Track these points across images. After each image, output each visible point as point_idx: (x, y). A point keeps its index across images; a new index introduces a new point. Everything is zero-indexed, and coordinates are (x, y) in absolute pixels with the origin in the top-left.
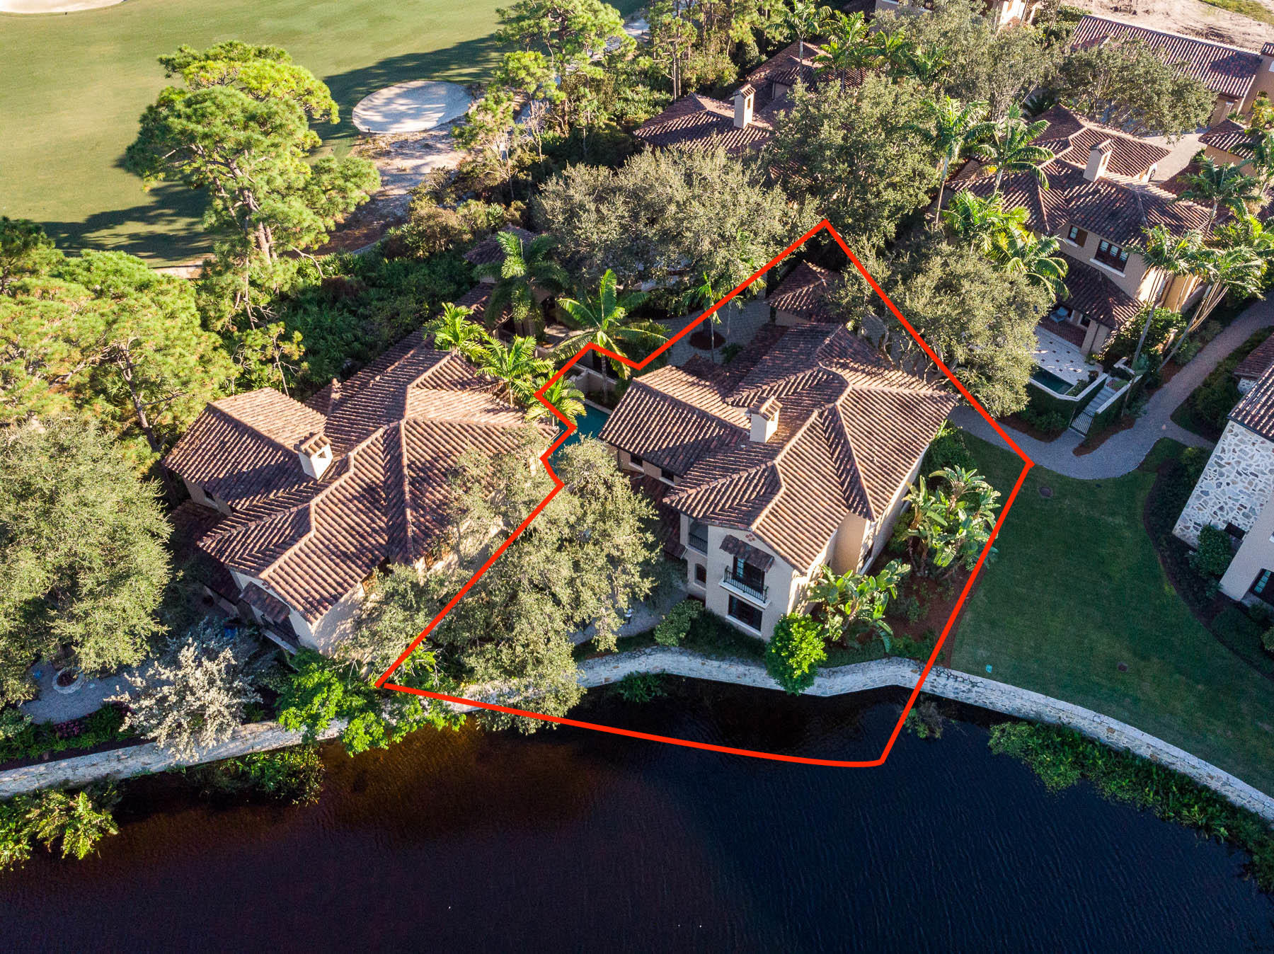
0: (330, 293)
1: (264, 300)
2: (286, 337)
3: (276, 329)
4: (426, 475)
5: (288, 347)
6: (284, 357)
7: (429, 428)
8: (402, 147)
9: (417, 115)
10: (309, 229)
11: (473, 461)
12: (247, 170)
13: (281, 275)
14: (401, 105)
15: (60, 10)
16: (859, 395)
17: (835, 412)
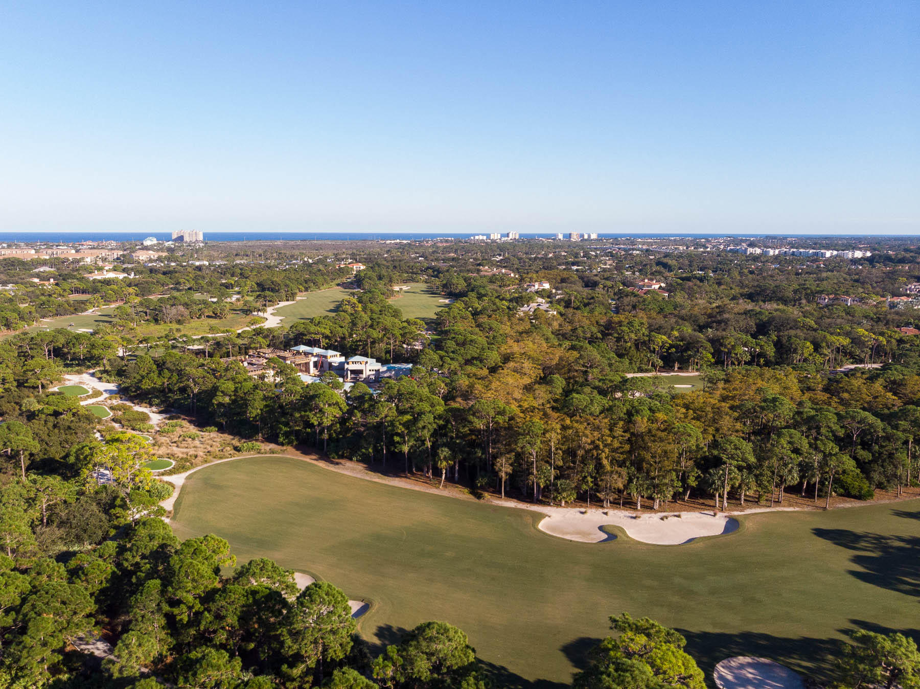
14: (750, 673)
15: (568, 537)
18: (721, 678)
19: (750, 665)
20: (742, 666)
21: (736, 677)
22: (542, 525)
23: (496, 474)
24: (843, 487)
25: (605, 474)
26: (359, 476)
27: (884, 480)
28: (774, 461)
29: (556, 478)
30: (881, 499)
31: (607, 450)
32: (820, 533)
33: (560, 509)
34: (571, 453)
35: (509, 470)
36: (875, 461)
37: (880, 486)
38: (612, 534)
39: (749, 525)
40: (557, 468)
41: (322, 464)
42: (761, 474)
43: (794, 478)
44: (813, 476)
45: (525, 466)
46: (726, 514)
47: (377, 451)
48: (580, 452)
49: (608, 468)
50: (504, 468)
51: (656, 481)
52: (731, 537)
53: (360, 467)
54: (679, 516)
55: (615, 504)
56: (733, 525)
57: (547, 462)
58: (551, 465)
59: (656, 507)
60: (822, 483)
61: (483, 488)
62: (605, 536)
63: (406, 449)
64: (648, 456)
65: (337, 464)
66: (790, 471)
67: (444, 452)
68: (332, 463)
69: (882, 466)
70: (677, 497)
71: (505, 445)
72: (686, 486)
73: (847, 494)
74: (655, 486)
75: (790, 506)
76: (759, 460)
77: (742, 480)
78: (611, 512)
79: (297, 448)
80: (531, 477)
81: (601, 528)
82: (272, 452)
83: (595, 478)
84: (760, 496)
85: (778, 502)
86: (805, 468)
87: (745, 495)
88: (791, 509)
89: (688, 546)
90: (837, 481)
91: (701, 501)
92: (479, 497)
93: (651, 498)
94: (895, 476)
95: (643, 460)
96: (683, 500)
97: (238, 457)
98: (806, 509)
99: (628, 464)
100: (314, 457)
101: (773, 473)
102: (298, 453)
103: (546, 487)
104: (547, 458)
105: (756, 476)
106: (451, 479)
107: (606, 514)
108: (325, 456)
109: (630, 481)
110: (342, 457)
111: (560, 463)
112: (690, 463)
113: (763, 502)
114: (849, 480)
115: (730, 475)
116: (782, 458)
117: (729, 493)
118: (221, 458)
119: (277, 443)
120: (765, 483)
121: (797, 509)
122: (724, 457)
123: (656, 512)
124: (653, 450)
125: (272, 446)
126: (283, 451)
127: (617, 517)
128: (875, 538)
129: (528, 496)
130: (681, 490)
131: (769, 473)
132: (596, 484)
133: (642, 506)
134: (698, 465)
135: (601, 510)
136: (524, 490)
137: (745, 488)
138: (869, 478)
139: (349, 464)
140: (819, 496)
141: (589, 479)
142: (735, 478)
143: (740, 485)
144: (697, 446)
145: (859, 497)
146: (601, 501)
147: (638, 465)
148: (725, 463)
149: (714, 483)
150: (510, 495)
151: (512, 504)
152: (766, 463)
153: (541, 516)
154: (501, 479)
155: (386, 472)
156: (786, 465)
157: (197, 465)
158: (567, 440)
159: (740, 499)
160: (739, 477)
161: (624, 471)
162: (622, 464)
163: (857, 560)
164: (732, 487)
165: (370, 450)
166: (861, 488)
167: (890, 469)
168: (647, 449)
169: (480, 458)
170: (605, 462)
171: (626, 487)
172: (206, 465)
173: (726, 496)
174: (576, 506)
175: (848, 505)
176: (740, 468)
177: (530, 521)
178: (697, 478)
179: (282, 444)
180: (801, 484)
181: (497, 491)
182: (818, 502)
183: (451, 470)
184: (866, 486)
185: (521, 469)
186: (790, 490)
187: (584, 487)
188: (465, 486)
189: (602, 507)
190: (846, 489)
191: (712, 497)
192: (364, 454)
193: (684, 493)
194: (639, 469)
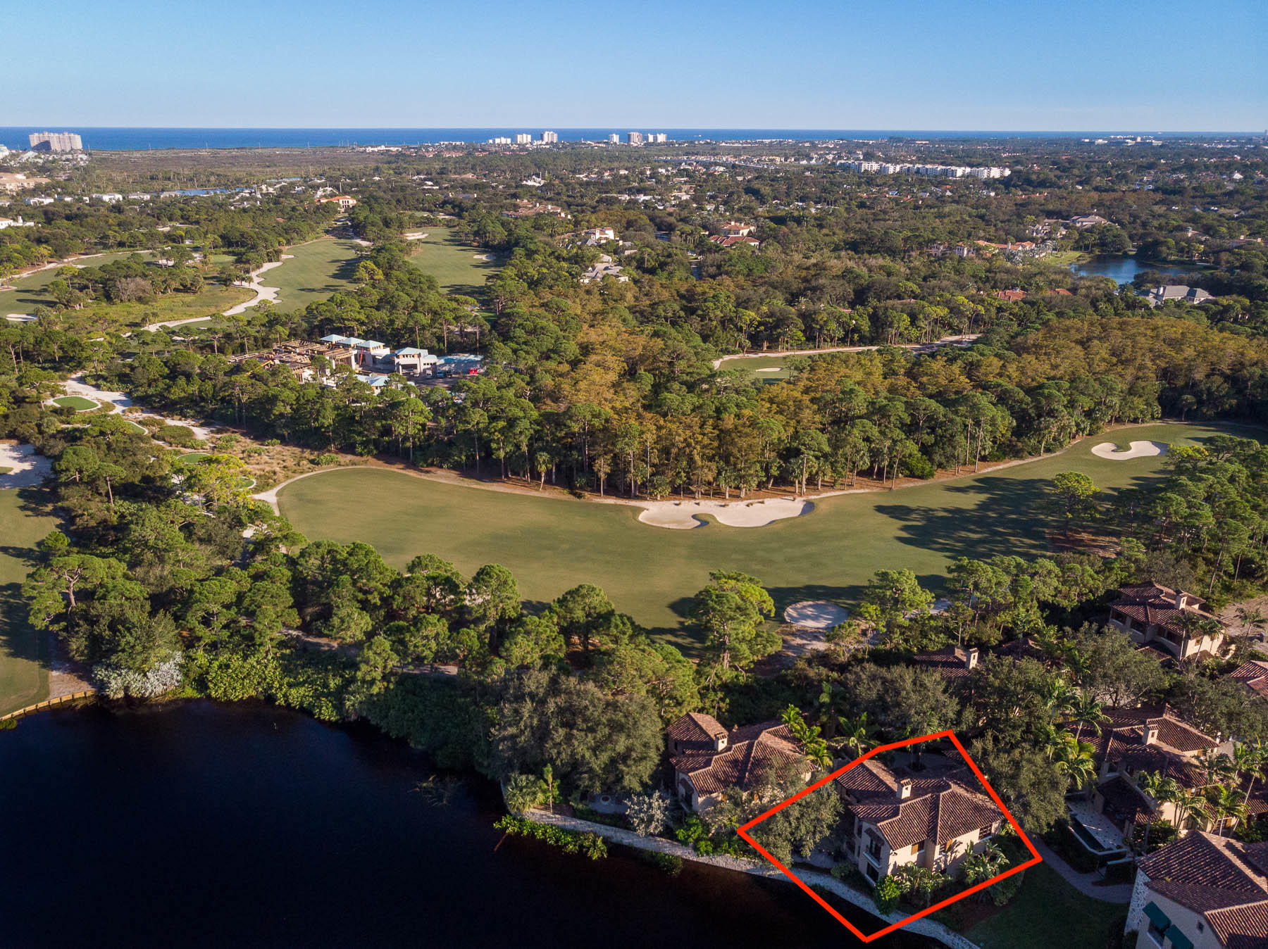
0: (745, 690)
1: (719, 683)
2: (722, 700)
3: (720, 695)
4: (759, 763)
5: (722, 704)
6: (719, 708)
7: (766, 747)
8: (803, 633)
9: (815, 618)
10: (746, 658)
11: (777, 761)
12: (728, 628)
13: (728, 675)
14: (809, 611)
15: (666, 526)
16: (954, 795)
17: (938, 797)
18: (789, 615)
19: (810, 606)
20: (804, 607)
21: (799, 614)
22: (642, 517)
23: (594, 474)
24: (908, 469)
25: (696, 468)
26: (456, 483)
27: (943, 460)
28: (848, 449)
29: (653, 475)
30: (942, 477)
31: (698, 447)
32: (880, 509)
33: (656, 503)
34: (666, 451)
35: (608, 470)
36: (936, 443)
37: (940, 465)
38: (704, 521)
39: (823, 508)
40: (653, 465)
41: (412, 473)
42: (836, 461)
43: (865, 463)
44: (883, 460)
45: (621, 466)
46: (804, 498)
47: (470, 457)
48: (674, 451)
49: (700, 463)
50: (603, 467)
51: (743, 473)
52: (807, 517)
53: (453, 474)
54: (763, 503)
55: (706, 495)
56: (809, 507)
57: (643, 460)
58: (646, 463)
59: (743, 495)
60: (891, 466)
61: (581, 488)
62: (699, 523)
63: (502, 454)
64: (735, 451)
65: (427, 472)
66: (862, 458)
67: (543, 457)
68: (422, 471)
69: (943, 449)
70: (760, 485)
71: (604, 447)
72: (768, 477)
73: (912, 475)
74: (741, 477)
75: (861, 488)
76: (834, 449)
77: (819, 467)
78: (702, 502)
79: (375, 457)
80: (630, 476)
81: (694, 517)
82: (354, 464)
83: (688, 473)
84: (836, 481)
85: (851, 486)
86: (875, 454)
87: (823, 481)
88: (862, 491)
89: (771, 526)
90: (903, 464)
91: (783, 488)
92: (579, 496)
93: (738, 488)
94: (953, 456)
95: (731, 454)
96: (767, 488)
97: (318, 471)
98: (875, 490)
99: (717, 458)
100: (401, 466)
101: (846, 459)
102: (381, 462)
103: (643, 484)
104: (643, 456)
105: (832, 464)
106: (548, 482)
107: (698, 504)
108: (413, 465)
109: (719, 473)
110: (432, 465)
111: (656, 461)
112: (773, 454)
113: (838, 486)
114: (914, 462)
115: (809, 462)
116: (855, 446)
117: (808, 480)
118: (302, 473)
119: (354, 453)
120: (840, 469)
121: (867, 491)
122: (803, 448)
123: (742, 500)
124: (739, 445)
125: (350, 457)
126: (366, 462)
127: (708, 506)
128: (924, 511)
129: (627, 493)
130: (764, 479)
131: (843, 460)
132: (689, 478)
133: (730, 496)
134: (780, 456)
135: (694, 501)
136: (622, 488)
137: (821, 474)
138: (931, 460)
139: (440, 472)
140: (888, 478)
141: (683, 474)
142: (812, 466)
143: (817, 473)
144: (779, 439)
145: (921, 477)
146: (693, 493)
147: (726, 458)
148: (803, 453)
149: (794, 471)
150: (608, 493)
151: (611, 501)
152: (841, 452)
153: (641, 510)
154: (599, 479)
155: (481, 478)
156: (858, 452)
157: (280, 482)
158: (661, 440)
159: (817, 485)
160: (816, 465)
161: (713, 466)
162: (711, 459)
163: (905, 528)
164: (810, 474)
165: (463, 458)
166: (923, 469)
167: (949, 450)
168: (733, 443)
169: (577, 460)
170: (697, 458)
171: (715, 479)
172: (290, 481)
173: (804, 482)
174: (670, 500)
175: (911, 485)
176: (817, 458)
177: (630, 514)
178: (779, 468)
179: (361, 455)
180: (872, 468)
181: (595, 489)
182: (886, 483)
183: (549, 473)
184: (928, 467)
185: (619, 467)
186: (861, 474)
187: (679, 482)
188: (564, 488)
189: (694, 498)
190: (911, 471)
191: (792, 484)
192: (457, 461)
193: (768, 481)
194: (727, 462)
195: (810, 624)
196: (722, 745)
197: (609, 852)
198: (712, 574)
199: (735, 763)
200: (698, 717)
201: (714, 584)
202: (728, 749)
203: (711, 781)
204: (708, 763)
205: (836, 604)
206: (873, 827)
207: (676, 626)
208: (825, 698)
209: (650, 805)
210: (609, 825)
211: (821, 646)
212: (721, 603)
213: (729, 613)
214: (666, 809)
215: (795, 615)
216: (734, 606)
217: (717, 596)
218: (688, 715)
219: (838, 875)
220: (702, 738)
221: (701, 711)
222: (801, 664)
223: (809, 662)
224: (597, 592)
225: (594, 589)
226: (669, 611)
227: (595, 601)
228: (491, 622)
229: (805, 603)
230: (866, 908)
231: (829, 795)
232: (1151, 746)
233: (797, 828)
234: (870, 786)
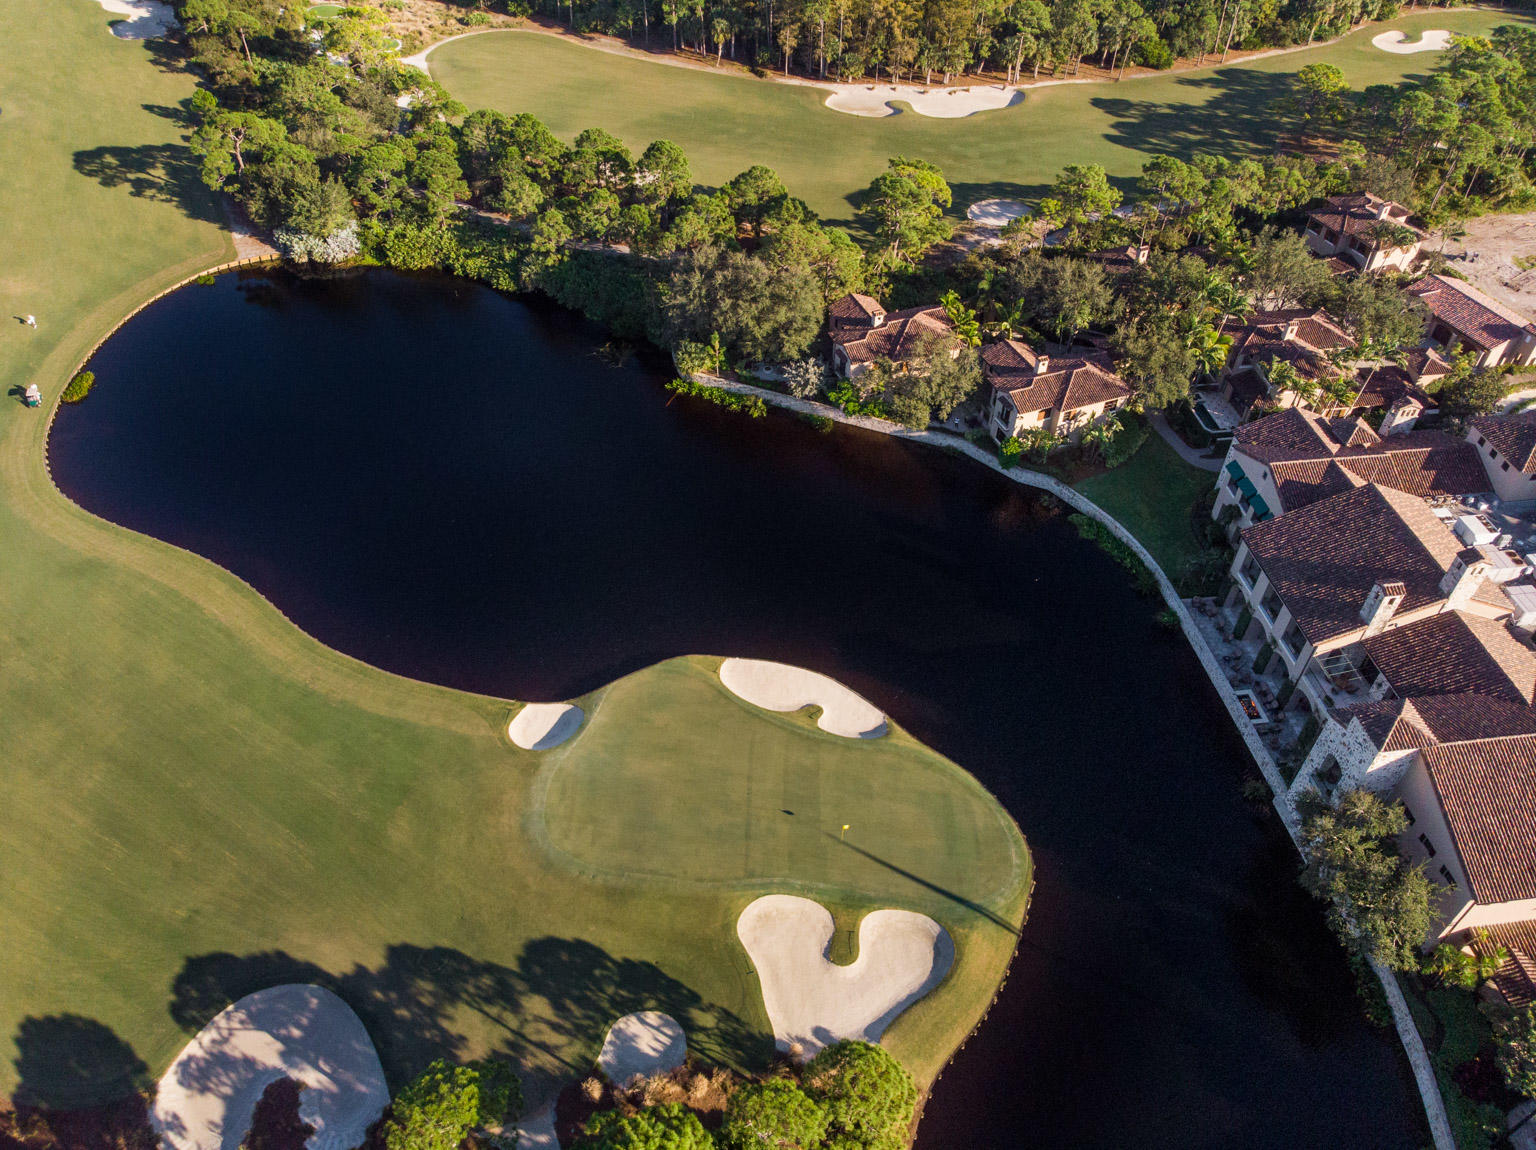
0: (914, 279)
1: (886, 270)
2: (887, 285)
3: (885, 280)
4: (911, 338)
5: (886, 290)
6: (883, 294)
7: (918, 325)
8: (983, 231)
9: (996, 216)
10: (914, 245)
11: (926, 336)
12: (900, 215)
13: (896, 263)
14: (993, 209)
15: (855, 113)
16: (1087, 372)
17: (1071, 374)
18: (972, 212)
19: (995, 204)
20: (989, 205)
21: (982, 211)
22: (829, 102)
23: (778, 48)
24: (1142, 56)
25: (895, 45)
26: (622, 54)
27: (1186, 47)
28: (1075, 28)
29: (845, 51)
30: (1181, 68)
31: (899, 18)
32: (1097, 103)
33: (847, 86)
34: (861, 22)
35: (794, 43)
36: (1180, 24)
37: (1181, 53)
38: (897, 110)
39: (1034, 99)
40: (846, 40)
41: (573, 40)
42: (1058, 43)
43: (1092, 48)
44: (1114, 44)
45: (810, 39)
46: (1016, 87)
47: (638, 22)
48: (871, 22)
49: (900, 39)
50: (789, 40)
51: (949, 53)
52: (1016, 108)
53: (619, 43)
54: (967, 90)
55: (904, 78)
56: (1020, 96)
57: (835, 33)
58: (839, 37)
59: (946, 81)
60: (1122, 51)
61: (764, 65)
62: (891, 111)
63: (674, 19)
64: (941, 24)
65: (591, 39)
66: (1090, 39)
67: (721, 24)
68: (584, 38)
69: (1187, 32)
70: (968, 70)
71: (791, 14)
72: (977, 57)
73: (1146, 64)
74: (946, 58)
75: (1084, 77)
76: (1058, 28)
77: (1038, 50)
78: (900, 88)
79: (533, 18)
80: (818, 51)
81: (888, 104)
82: (507, 26)
83: (885, 51)
84: (1056, 67)
85: (1072, 74)
86: (1105, 35)
87: (1042, 67)
88: (1084, 81)
89: (972, 118)
90: (1138, 49)
91: (994, 74)
92: (761, 75)
93: (941, 71)
94: (1199, 41)
95: (936, 29)
96: (976, 74)
97: (469, 32)
98: (1099, 81)
99: (920, 33)
100: (560, 31)
101: (1071, 40)
102: (536, 25)
103: (833, 63)
104: (835, 28)
105: (1053, 45)
106: (726, 56)
107: (894, 89)
108: (573, 30)
109: (921, 52)
110: (595, 30)
111: (849, 34)
112: (988, 30)
113: (1057, 75)
114: (1150, 48)
115: (1027, 43)
116: (1084, 24)
117: (1022, 65)
118: (451, 34)
119: (506, 12)
120: (1062, 52)
121: (1089, 81)
122: (1020, 23)
123: (945, 86)
124: (947, 17)
125: (502, 18)
126: (520, 24)
127: (905, 93)
128: (1145, 107)
129: (814, 74)
130: (972, 62)
131: (1067, 41)
132: (886, 58)
133: (931, 81)
134: (995, 34)
135: (889, 86)
136: (809, 67)
137: (1039, 57)
138: (1171, 45)
139: (604, 40)
140: (1116, 67)
141: (879, 52)
142: (1030, 48)
143: (1034, 56)
144: (995, 11)
145: (1156, 67)
146: (890, 75)
147: (931, 34)
148: (1019, 31)
149: (1007, 53)
150: (793, 72)
151: (796, 82)
152: (1065, 31)
153: (828, 93)
154: (783, 55)
155: (649, 49)
156: (1086, 31)
157: (428, 45)
158: (857, 8)
159: (1033, 72)
160: (1035, 47)
161: (915, 42)
162: (913, 34)
164: (1026, 57)
165: (630, 22)
166: (1160, 56)
167: (1194, 32)
168: (941, 15)
169: (760, 30)
170: (897, 32)
171: (916, 59)
172: (439, 44)
173: (1018, 68)
174: (863, 82)
175: (1143, 76)
176: (1037, 37)
177: (816, 97)
178: (990, 49)
179: (514, 15)
180: (1099, 52)
181: (779, 68)
182: (1114, 73)
183: (727, 44)
184: (1165, 54)
185: (808, 40)
186: (1086, 60)
187: (874, 60)
188: (744, 63)
189: (891, 82)
190: (1145, 59)
191: (1004, 69)
192: (622, 27)
193: (976, 65)
194: (932, 39)
195: (991, 222)
196: (878, 322)
197: (768, 412)
198: (892, 161)
199: (888, 337)
200: (860, 298)
201: (892, 171)
202: (883, 325)
203: (864, 352)
204: (863, 336)
205: (1023, 203)
206: (1005, 395)
207: (850, 218)
208: (984, 285)
209: (807, 370)
210: (770, 389)
211: (996, 243)
212: (894, 189)
213: (902, 198)
214: (821, 374)
215: (977, 212)
216: (907, 192)
217: (891, 182)
218: (850, 295)
219: (969, 437)
220: (861, 316)
221: (866, 293)
222: (972, 258)
223: (981, 257)
224: (771, 174)
225: (767, 171)
226: (845, 201)
227: (769, 184)
228: (662, 202)
229: (991, 201)
230: (991, 465)
231: (972, 369)
232: (1288, 341)
233: (937, 393)
234: (1011, 362)
